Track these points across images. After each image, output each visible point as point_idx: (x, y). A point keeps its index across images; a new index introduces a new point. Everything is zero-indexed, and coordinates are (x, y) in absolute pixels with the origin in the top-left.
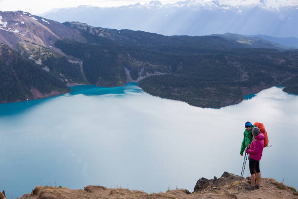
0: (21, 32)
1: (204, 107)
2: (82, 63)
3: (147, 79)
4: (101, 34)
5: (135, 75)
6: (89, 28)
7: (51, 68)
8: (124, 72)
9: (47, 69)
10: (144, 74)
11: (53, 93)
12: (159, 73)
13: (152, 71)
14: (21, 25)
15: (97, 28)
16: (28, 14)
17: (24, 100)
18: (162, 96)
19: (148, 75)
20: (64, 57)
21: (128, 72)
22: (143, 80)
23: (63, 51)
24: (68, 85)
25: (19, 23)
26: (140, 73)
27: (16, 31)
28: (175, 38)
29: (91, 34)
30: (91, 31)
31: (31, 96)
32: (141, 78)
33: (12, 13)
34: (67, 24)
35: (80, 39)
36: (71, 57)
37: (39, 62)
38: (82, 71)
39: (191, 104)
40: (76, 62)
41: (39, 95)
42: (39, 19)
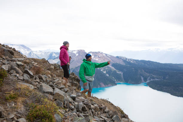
0: (99, 60)
1: (178, 96)
2: (122, 73)
3: (151, 82)
4: (132, 62)
5: (145, 80)
6: (126, 59)
7: (109, 75)
9: (108, 75)
10: (150, 79)
11: (109, 85)
12: (157, 80)
13: (153, 78)
14: (99, 57)
15: (130, 59)
16: (102, 53)
17: (97, 87)
18: (158, 90)
19: (152, 80)
20: (115, 71)
21: (142, 78)
22: (150, 82)
23: (115, 68)
24: (116, 82)
25: (98, 56)
26: (148, 79)
27: (97, 59)
29: (127, 62)
30: (127, 60)
31: (101, 86)
32: (148, 81)
33: (96, 52)
34: (117, 57)
35: (123, 63)
36: (118, 71)
37: (105, 72)
38: (122, 77)
39: (172, 94)
40: (120, 73)
41: (103, 85)
42: (106, 55)
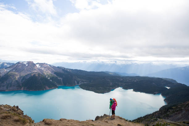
0: (44, 69)
1: (99, 93)
2: (62, 79)
3: (82, 84)
4: (68, 71)
5: (78, 83)
6: (65, 68)
7: (52, 80)
8: (74, 82)
9: (51, 81)
10: (81, 83)
11: (53, 88)
12: (85, 83)
13: (83, 82)
14: (44, 67)
15: (67, 69)
16: (47, 64)
17: (43, 90)
18: (86, 90)
19: (82, 83)
20: (57, 77)
21: (76, 82)
22: (81, 85)
23: (57, 75)
24: (58, 86)
25: (44, 66)
26: (80, 83)
27: (43, 69)
28: (90, 72)
29: (65, 71)
30: (65, 69)
31: (46, 89)
32: (80, 84)
33: (42, 63)
34: (58, 67)
35: (62, 72)
36: (59, 77)
37: (49, 78)
38: (62, 81)
39: (95, 92)
40: (60, 79)
41: (48, 88)
42: (50, 65)
